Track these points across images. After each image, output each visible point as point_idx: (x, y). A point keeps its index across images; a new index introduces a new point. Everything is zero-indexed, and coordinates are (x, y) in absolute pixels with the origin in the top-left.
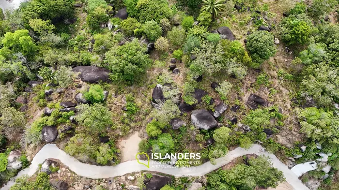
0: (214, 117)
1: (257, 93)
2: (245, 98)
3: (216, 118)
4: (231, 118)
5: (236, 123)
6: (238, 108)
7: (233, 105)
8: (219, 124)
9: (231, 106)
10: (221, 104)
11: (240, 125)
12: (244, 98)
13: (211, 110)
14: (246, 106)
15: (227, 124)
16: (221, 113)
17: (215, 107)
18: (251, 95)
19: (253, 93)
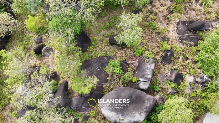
0: (142, 90)
1: (185, 18)
2: (173, 34)
3: (147, 91)
4: (171, 76)
5: (182, 80)
6: (172, 55)
7: (161, 53)
8: (157, 97)
9: (158, 57)
10: (141, 63)
11: (189, 79)
12: (171, 34)
13: (131, 81)
14: (181, 45)
15: (170, 90)
16: (150, 76)
17: (134, 72)
18: (178, 24)
19: (178, 21)
